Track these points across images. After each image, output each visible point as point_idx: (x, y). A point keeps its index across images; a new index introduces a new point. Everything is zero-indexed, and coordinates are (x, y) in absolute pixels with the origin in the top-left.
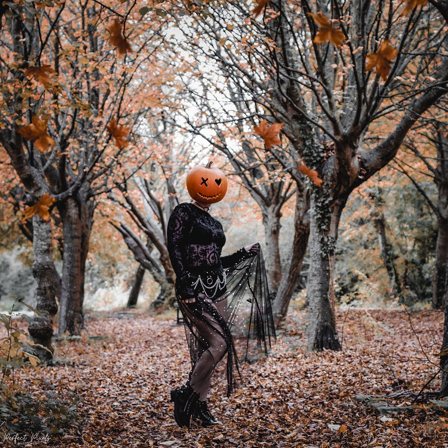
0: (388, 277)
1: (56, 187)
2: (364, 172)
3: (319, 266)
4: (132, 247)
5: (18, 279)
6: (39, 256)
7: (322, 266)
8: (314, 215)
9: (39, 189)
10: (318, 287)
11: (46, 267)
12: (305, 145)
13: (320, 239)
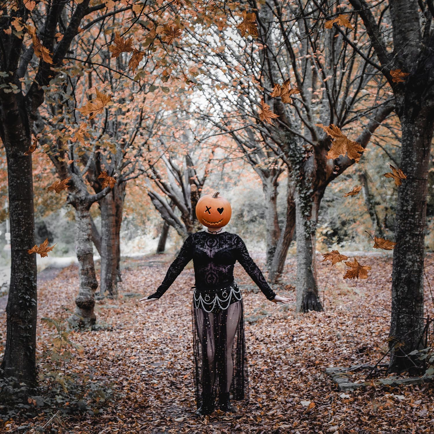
0: (371, 222)
1: (93, 175)
2: (338, 169)
3: (304, 245)
4: (158, 208)
5: (67, 226)
6: (82, 244)
7: (306, 244)
8: (299, 204)
9: (80, 191)
10: (304, 261)
11: (87, 252)
12: (290, 148)
13: (304, 223)
